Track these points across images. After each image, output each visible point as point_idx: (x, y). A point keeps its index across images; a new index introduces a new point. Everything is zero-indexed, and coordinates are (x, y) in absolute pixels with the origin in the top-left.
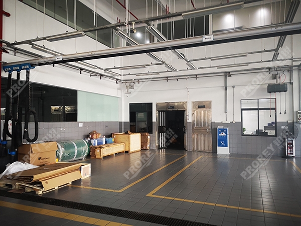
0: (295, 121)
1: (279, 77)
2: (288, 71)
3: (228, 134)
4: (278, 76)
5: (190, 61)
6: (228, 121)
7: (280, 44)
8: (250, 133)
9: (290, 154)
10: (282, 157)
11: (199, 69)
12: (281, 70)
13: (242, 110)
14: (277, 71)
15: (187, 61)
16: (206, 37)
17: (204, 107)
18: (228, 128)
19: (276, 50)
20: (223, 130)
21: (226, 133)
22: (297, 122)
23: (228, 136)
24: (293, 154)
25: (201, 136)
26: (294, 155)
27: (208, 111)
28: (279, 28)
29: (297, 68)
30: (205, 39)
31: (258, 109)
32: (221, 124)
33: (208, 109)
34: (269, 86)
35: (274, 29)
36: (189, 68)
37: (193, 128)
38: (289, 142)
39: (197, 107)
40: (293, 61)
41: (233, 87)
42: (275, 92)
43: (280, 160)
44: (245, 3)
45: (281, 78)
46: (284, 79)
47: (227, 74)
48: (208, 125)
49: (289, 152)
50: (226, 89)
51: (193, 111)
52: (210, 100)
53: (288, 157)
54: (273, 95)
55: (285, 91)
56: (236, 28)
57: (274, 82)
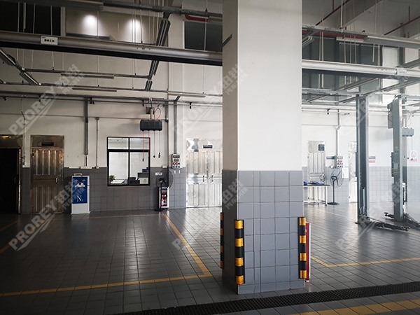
0: (170, 166)
1: (154, 112)
2: (164, 105)
3: (88, 184)
4: (152, 110)
5: (26, 70)
6: (89, 166)
7: (153, 70)
8: (120, 182)
9: (164, 205)
10: (155, 210)
11: (42, 85)
12: (155, 103)
13: (109, 151)
14: (151, 103)
15: (20, 69)
16: (47, 38)
17: (51, 145)
18: (88, 177)
19: (149, 77)
20: (80, 180)
21: (86, 184)
22: (172, 168)
23: (88, 187)
24: (166, 205)
25: (46, 190)
26: (168, 206)
27: (58, 152)
28: (147, 50)
29: (172, 103)
30: (45, 40)
31: (129, 151)
32: (79, 170)
33: (58, 149)
34: (142, 121)
35: (140, 49)
36: (25, 81)
37: (32, 177)
38: (163, 191)
39: (40, 144)
40: (168, 94)
41: (97, 119)
42: (154, 130)
43: (152, 215)
44: (105, 5)
45: (156, 113)
46: (159, 115)
47: (88, 100)
48: (58, 173)
49: (163, 203)
50: (87, 121)
51: (34, 150)
52: (61, 135)
53: (162, 210)
54: (146, 134)
55: (160, 130)
56: (100, 38)
57: (147, 117)
